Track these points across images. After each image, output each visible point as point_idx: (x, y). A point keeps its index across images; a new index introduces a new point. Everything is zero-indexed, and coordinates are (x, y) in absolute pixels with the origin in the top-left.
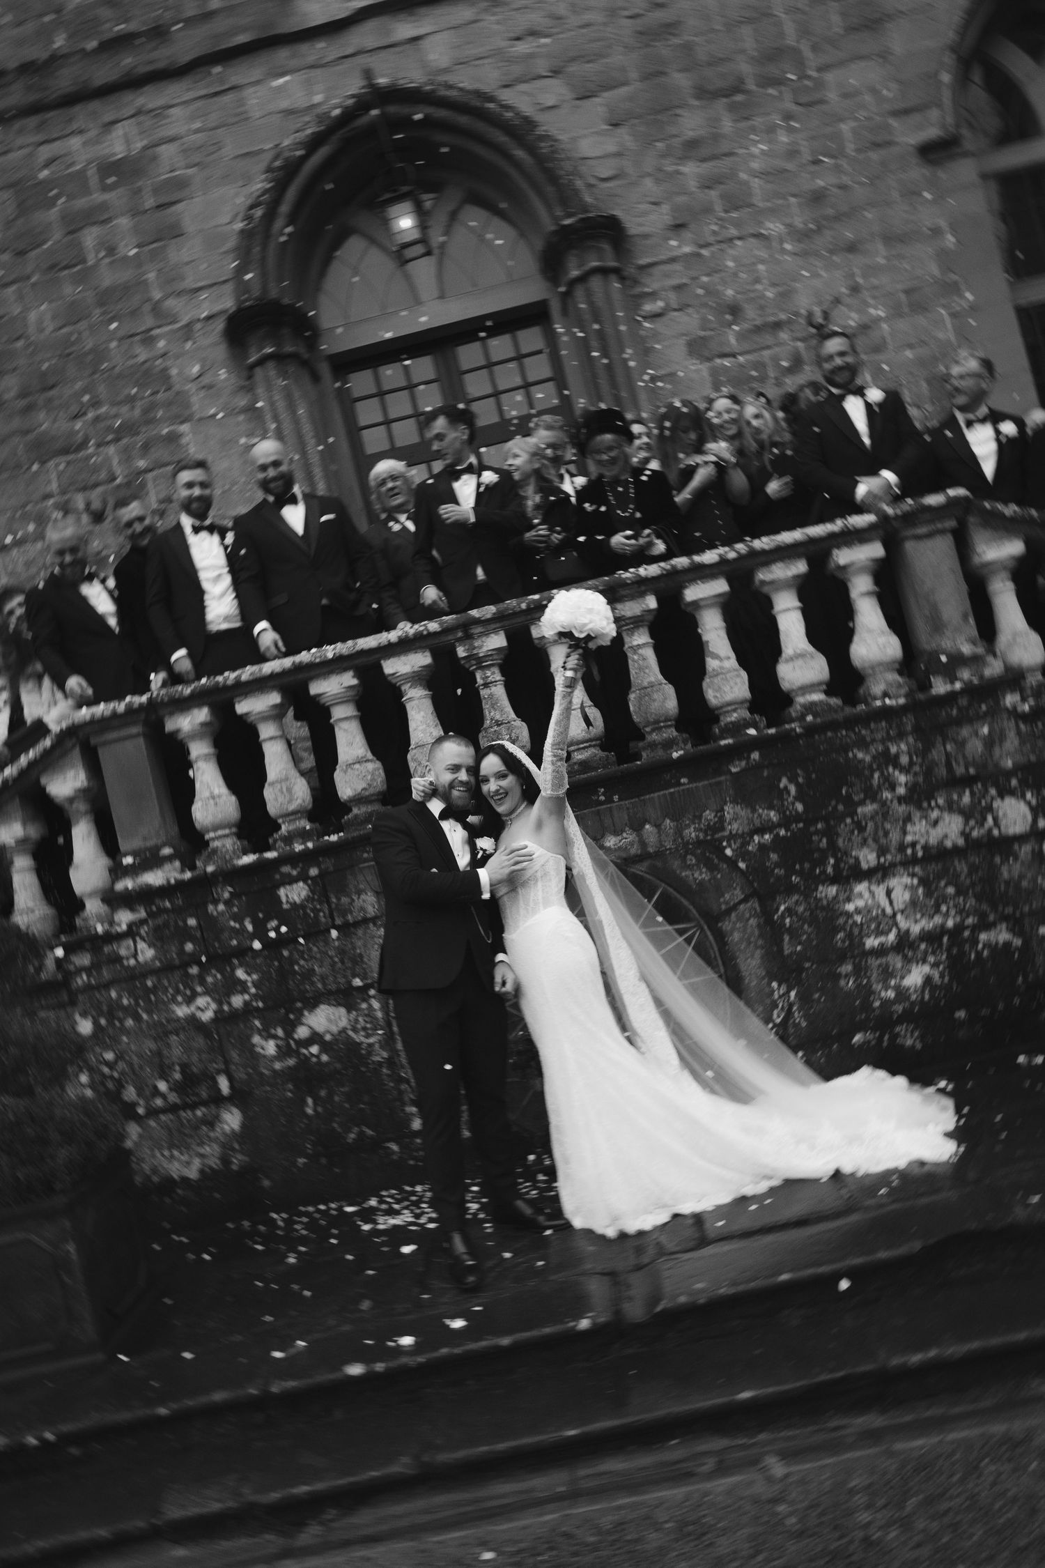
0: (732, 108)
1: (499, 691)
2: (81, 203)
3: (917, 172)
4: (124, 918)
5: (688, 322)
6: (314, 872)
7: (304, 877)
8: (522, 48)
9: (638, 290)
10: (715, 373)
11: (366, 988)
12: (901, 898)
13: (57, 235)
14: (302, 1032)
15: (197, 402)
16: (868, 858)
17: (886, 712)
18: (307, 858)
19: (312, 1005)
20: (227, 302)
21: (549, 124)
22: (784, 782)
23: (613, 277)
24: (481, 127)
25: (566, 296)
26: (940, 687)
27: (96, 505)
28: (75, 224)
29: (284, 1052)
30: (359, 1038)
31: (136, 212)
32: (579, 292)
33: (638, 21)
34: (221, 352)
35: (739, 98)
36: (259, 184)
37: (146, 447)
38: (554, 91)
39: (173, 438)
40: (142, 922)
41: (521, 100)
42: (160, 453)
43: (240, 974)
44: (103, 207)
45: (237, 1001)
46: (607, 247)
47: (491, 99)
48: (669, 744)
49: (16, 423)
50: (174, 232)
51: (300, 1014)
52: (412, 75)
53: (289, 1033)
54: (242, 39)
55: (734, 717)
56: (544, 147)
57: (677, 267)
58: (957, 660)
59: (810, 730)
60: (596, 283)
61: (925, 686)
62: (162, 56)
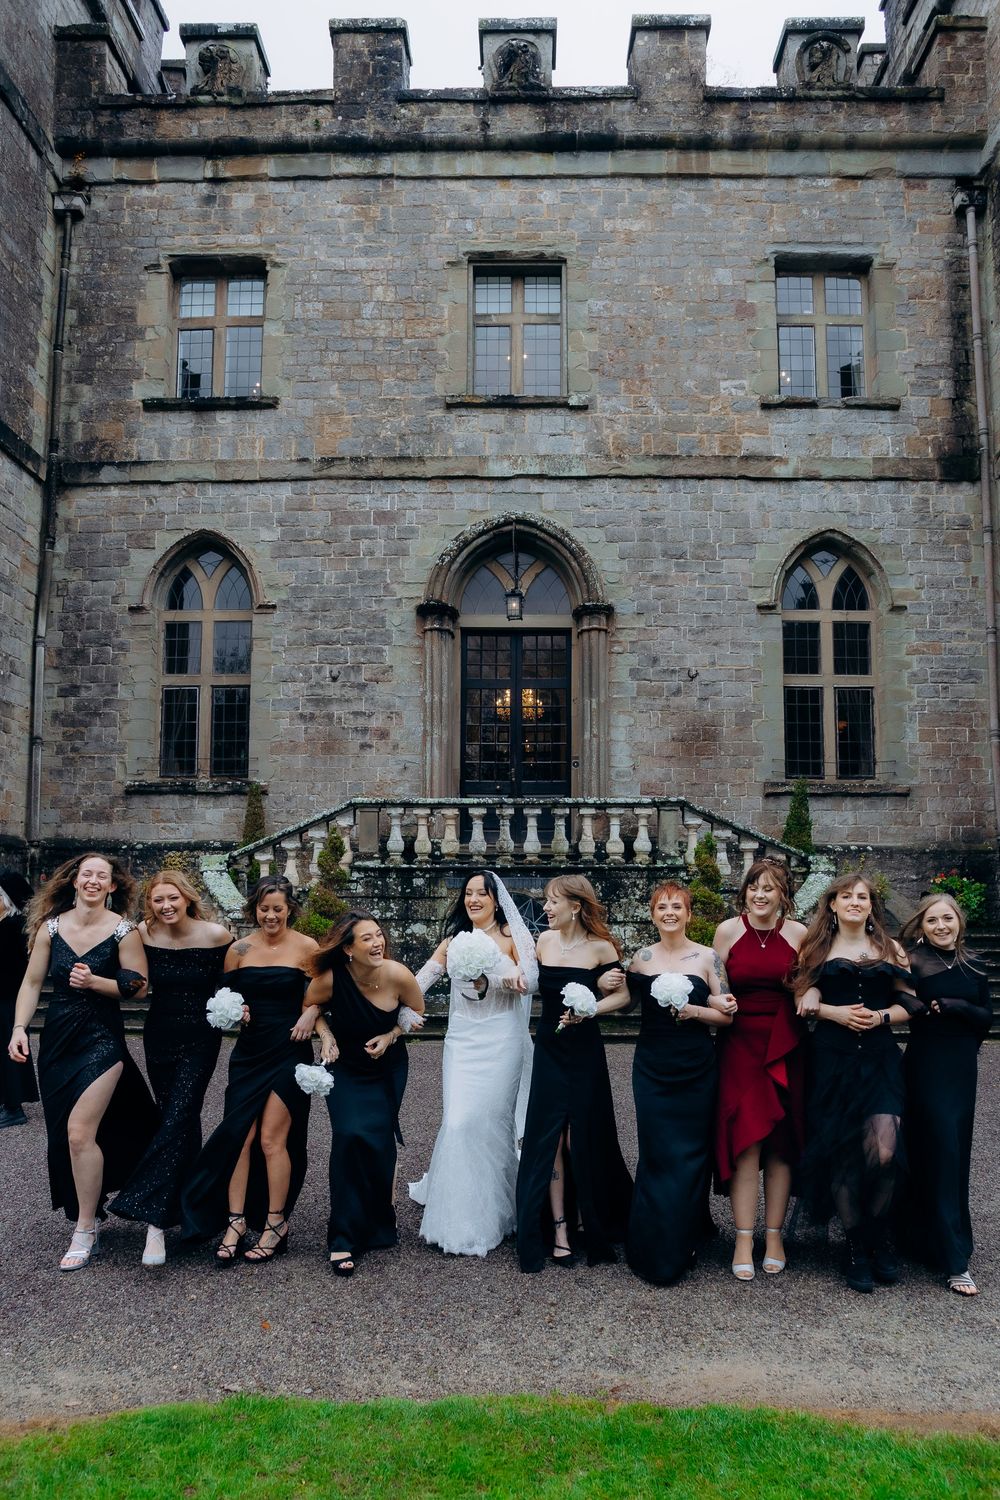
0: (677, 565)
1: (507, 829)
2: (363, 527)
3: (754, 615)
4: (356, 875)
5: (633, 660)
6: (427, 876)
7: (423, 877)
8: (587, 510)
9: (613, 639)
10: (639, 686)
11: (436, 921)
12: (629, 933)
13: (348, 539)
14: (409, 931)
15: (395, 637)
16: (620, 917)
17: (638, 869)
18: (427, 871)
19: (416, 921)
20: (420, 594)
21: (591, 552)
22: (598, 884)
23: (603, 633)
24: (559, 546)
25: (580, 633)
26: (659, 864)
27: (335, 673)
28: (357, 536)
29: (401, 937)
30: (429, 938)
31: (388, 538)
32: (585, 635)
33: (645, 513)
34: (413, 615)
35: (682, 560)
36: (451, 545)
37: (366, 652)
38: (598, 535)
39: (379, 651)
40: (362, 878)
41: (579, 536)
42: (371, 656)
43: (392, 905)
44: (374, 531)
45: (389, 915)
46: (604, 618)
47: (568, 535)
48: (561, 862)
49: (306, 623)
50: (404, 553)
51: (410, 924)
52: (533, 513)
53: (404, 931)
54: (460, 473)
55: (586, 858)
56: (586, 565)
57: (635, 632)
58: (668, 856)
59: (611, 869)
60: (594, 634)
61: (655, 863)
62: (419, 471)
